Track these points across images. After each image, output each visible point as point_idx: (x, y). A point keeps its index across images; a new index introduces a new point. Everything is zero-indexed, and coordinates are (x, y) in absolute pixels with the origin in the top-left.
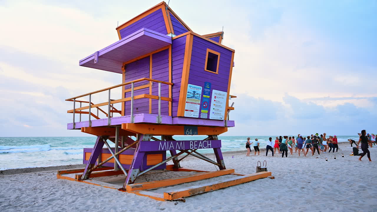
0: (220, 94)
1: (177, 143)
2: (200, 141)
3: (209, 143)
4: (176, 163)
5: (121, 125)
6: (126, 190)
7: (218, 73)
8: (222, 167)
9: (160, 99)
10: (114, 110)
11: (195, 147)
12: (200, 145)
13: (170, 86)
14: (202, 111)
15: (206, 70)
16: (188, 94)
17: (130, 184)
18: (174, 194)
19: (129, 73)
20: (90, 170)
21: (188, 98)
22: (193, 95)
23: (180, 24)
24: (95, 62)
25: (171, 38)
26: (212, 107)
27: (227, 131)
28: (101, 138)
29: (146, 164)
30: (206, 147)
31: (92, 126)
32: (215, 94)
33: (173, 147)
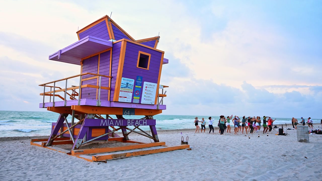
0: (150, 85)
1: (116, 121)
2: (137, 120)
3: (145, 122)
4: (125, 136)
5: (71, 106)
6: (71, 154)
7: (149, 69)
8: (156, 140)
9: (100, 88)
10: (76, 94)
11: (132, 124)
12: (137, 123)
13: (110, 78)
14: (134, 97)
15: (138, 66)
16: (121, 85)
17: (75, 149)
18: (99, 157)
19: (85, 66)
20: (52, 139)
21: (122, 87)
22: (126, 86)
23: (120, 31)
24: (58, 58)
25: (112, 43)
26: (143, 94)
27: (162, 113)
28: (63, 115)
29: (91, 135)
30: (142, 124)
31: (55, 106)
32: (146, 84)
33: (113, 123)
